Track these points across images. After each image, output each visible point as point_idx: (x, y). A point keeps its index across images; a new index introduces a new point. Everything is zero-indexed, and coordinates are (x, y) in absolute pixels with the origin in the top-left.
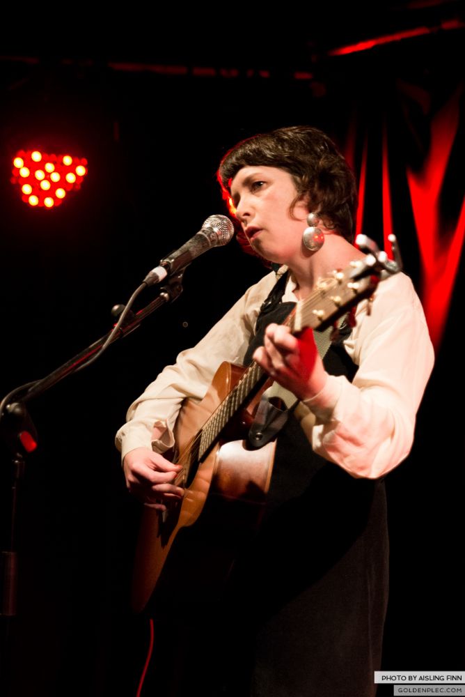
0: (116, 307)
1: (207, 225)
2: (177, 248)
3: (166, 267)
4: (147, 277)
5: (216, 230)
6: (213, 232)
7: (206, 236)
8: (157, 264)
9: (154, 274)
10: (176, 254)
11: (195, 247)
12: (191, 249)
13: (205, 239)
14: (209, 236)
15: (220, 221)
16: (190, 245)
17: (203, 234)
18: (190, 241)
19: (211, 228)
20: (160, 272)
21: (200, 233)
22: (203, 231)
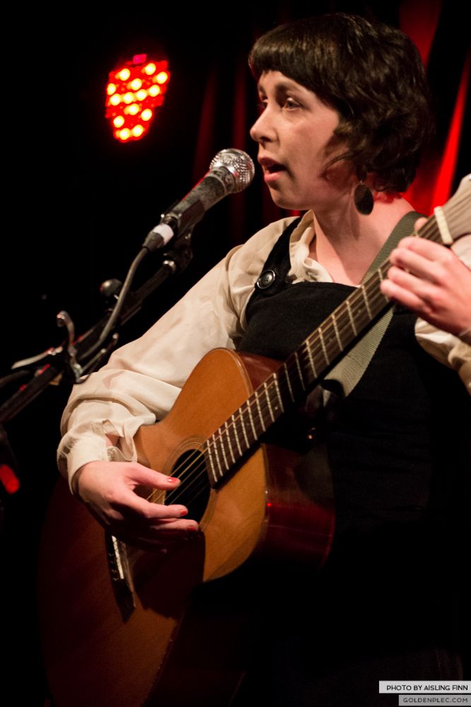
0: (107, 284)
1: (217, 164)
2: (180, 198)
3: (172, 224)
4: (147, 240)
5: (231, 169)
6: (229, 173)
7: (220, 179)
8: (157, 222)
9: (157, 235)
10: (183, 205)
11: (206, 195)
12: (202, 198)
13: (219, 183)
14: (224, 179)
15: (234, 157)
16: (197, 191)
17: (215, 176)
18: (198, 186)
19: (224, 168)
20: (164, 231)
21: (209, 175)
22: (215, 172)
